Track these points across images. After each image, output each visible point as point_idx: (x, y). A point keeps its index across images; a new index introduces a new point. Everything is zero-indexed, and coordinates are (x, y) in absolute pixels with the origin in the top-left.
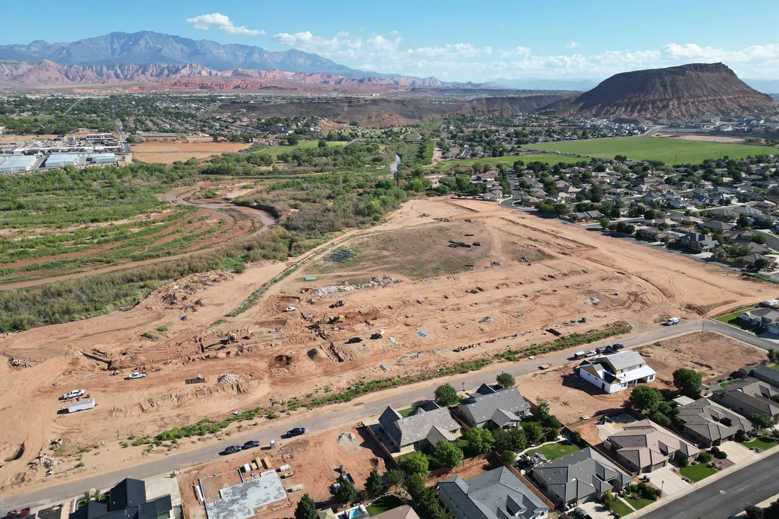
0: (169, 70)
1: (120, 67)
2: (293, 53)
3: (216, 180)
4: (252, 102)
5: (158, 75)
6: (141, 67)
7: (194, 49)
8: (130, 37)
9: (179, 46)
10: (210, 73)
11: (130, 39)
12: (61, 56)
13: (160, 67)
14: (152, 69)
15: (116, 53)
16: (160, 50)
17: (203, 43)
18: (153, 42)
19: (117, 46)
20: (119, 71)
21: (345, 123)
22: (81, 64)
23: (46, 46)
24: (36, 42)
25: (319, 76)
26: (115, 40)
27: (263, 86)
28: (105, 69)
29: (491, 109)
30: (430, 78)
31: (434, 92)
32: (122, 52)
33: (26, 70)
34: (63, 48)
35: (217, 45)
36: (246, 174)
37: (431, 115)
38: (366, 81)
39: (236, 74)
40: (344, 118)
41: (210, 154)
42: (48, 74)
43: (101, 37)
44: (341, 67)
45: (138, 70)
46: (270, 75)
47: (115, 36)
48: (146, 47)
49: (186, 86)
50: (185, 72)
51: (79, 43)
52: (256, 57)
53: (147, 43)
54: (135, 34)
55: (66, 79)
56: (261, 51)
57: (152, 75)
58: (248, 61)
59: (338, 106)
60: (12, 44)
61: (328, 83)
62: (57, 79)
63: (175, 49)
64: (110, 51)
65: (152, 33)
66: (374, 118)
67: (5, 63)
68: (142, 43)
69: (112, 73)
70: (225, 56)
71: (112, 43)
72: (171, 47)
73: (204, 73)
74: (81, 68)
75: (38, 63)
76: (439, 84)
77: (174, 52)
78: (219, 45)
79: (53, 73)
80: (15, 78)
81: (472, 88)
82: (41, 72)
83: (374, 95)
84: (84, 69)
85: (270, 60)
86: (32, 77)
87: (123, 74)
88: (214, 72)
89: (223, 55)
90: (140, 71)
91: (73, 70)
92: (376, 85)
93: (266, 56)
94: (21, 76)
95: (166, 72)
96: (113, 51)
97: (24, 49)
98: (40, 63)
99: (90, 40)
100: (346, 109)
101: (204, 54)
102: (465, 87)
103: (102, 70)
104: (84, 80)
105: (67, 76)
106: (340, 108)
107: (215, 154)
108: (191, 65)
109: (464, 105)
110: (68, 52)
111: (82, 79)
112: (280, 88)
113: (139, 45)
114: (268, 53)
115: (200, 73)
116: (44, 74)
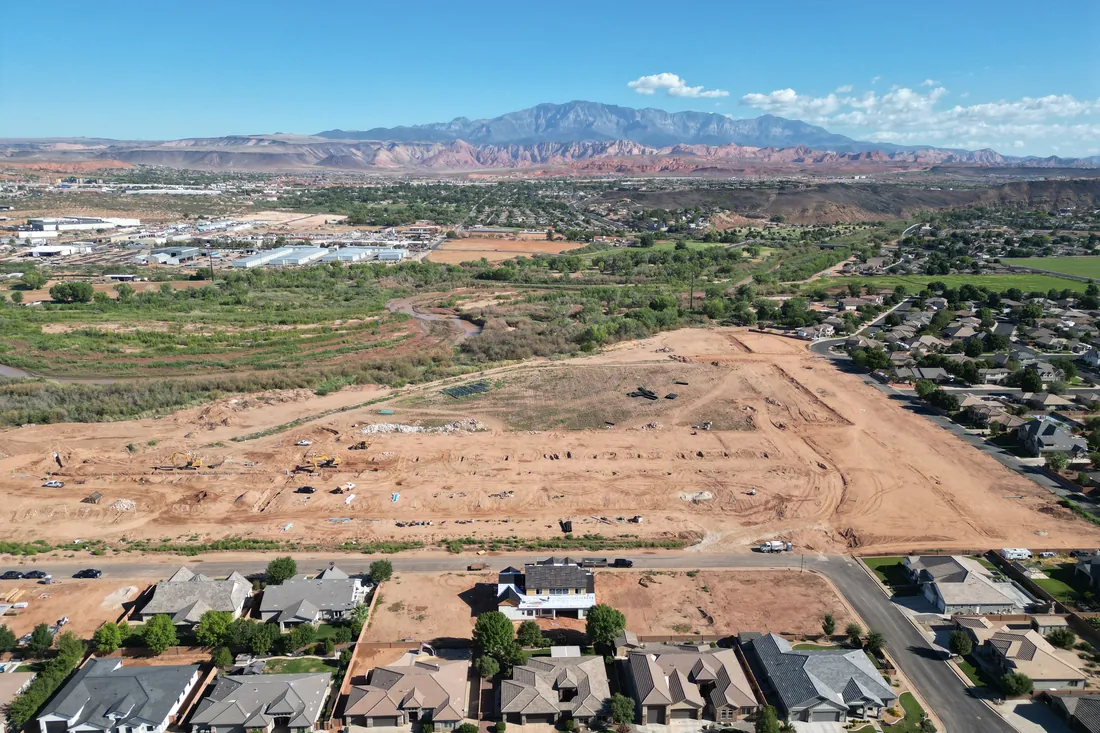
0: (593, 149)
1: (538, 147)
2: (766, 121)
3: (483, 286)
4: (644, 189)
5: (579, 156)
6: (562, 146)
7: (631, 122)
8: (558, 108)
9: (614, 118)
10: (643, 152)
11: (558, 111)
12: (479, 135)
13: (584, 145)
14: (575, 149)
15: (541, 130)
16: (592, 124)
17: (644, 113)
18: (585, 114)
19: (542, 121)
20: (536, 152)
21: (763, 218)
22: (497, 144)
23: (466, 123)
24: (457, 119)
25: (792, 151)
26: (542, 113)
27: (700, 167)
28: (521, 148)
29: (1035, 200)
30: (982, 151)
31: (971, 173)
32: (547, 127)
33: (437, 152)
34: (483, 126)
35: (664, 114)
36: (526, 281)
37: (920, 207)
38: (862, 158)
39: (676, 151)
40: (766, 211)
41: (515, 255)
42: (458, 156)
43: (526, 111)
44: (837, 138)
45: (557, 151)
46: (721, 153)
47: (543, 108)
48: (575, 121)
49: (600, 169)
50: (612, 151)
51: (500, 119)
52: (713, 127)
53: (578, 116)
54: (564, 106)
55: (476, 162)
56: (721, 119)
57: (573, 156)
58: (701, 134)
59: (762, 194)
60: (433, 122)
61: (803, 161)
62: (466, 162)
63: (610, 121)
64: (534, 127)
65: (585, 102)
66: (811, 211)
67: (418, 145)
68: (572, 116)
69: (528, 154)
70: (672, 127)
71: (537, 117)
72: (605, 119)
73: (636, 151)
74: (496, 149)
75: (451, 144)
76: (999, 160)
77: (607, 125)
78: (666, 114)
79: (464, 155)
80: (424, 161)
81: (1058, 166)
82: (450, 153)
83: (857, 178)
84: (499, 150)
85: (732, 132)
86: (441, 161)
87: (540, 155)
88: (648, 150)
89: (669, 127)
90: (560, 151)
91: (487, 151)
92: (877, 163)
93: (727, 126)
94: (431, 159)
95: (590, 152)
96: (537, 130)
97: (444, 128)
98: (452, 144)
99: (515, 116)
100: (773, 197)
101: (645, 127)
102: (1044, 165)
103: (518, 150)
104: (495, 164)
105: (478, 159)
106: (764, 197)
107: (521, 255)
108: (621, 141)
109: (985, 193)
110: (488, 131)
111: (493, 162)
112: (721, 170)
113: (568, 118)
114: (731, 122)
115: (630, 151)
116: (454, 157)
